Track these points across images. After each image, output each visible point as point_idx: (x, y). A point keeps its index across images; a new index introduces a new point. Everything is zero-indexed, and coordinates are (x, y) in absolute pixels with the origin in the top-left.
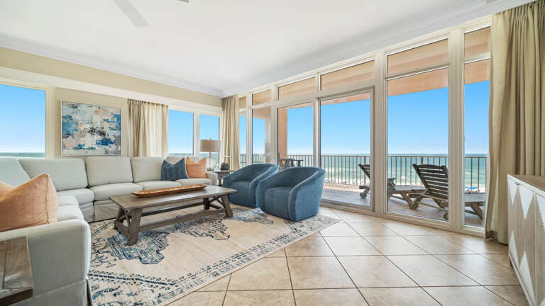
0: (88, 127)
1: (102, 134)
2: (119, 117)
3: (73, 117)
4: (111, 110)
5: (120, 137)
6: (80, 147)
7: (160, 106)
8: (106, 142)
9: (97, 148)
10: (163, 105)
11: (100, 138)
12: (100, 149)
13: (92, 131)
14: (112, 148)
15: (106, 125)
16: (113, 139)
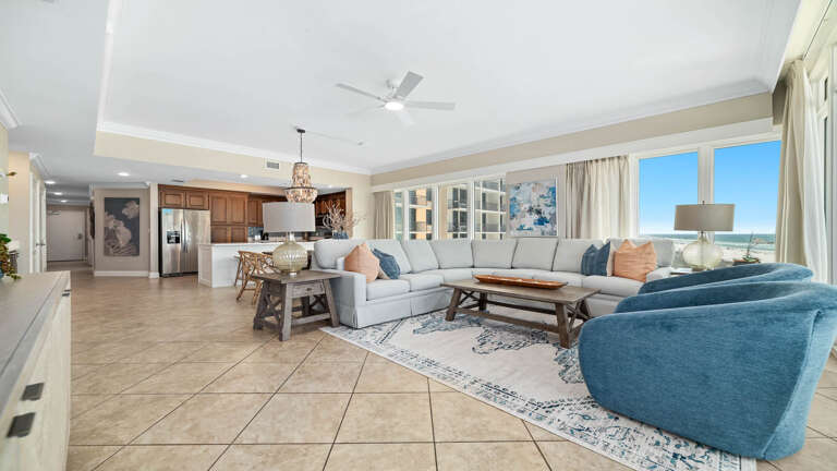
0: (527, 206)
1: (539, 212)
2: (553, 190)
3: (518, 198)
4: (547, 184)
5: (555, 214)
6: (521, 228)
7: (616, 160)
8: (542, 221)
9: (535, 229)
10: (619, 157)
11: (536, 217)
12: (537, 230)
13: (531, 210)
14: (548, 227)
15: (542, 201)
16: (548, 217)
